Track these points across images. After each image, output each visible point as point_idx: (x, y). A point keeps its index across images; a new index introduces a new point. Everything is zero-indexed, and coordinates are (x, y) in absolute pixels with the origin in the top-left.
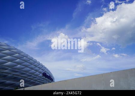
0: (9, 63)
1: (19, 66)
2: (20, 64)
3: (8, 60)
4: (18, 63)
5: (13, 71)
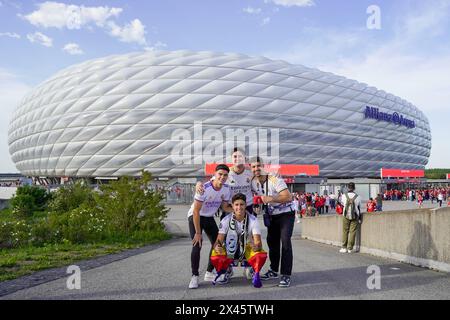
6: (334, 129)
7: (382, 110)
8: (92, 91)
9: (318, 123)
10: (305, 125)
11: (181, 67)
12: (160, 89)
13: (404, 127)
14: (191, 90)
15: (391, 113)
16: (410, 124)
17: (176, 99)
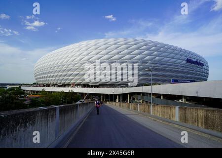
0: (148, 57)
1: (157, 58)
2: (158, 56)
3: (147, 55)
4: (156, 56)
5: (153, 63)
6: (176, 67)
7: (193, 59)
8: (83, 54)
9: (171, 65)
10: (167, 66)
11: (125, 45)
12: (118, 53)
13: (200, 66)
14: (129, 53)
15: (195, 60)
16: (202, 65)
17: (124, 57)
